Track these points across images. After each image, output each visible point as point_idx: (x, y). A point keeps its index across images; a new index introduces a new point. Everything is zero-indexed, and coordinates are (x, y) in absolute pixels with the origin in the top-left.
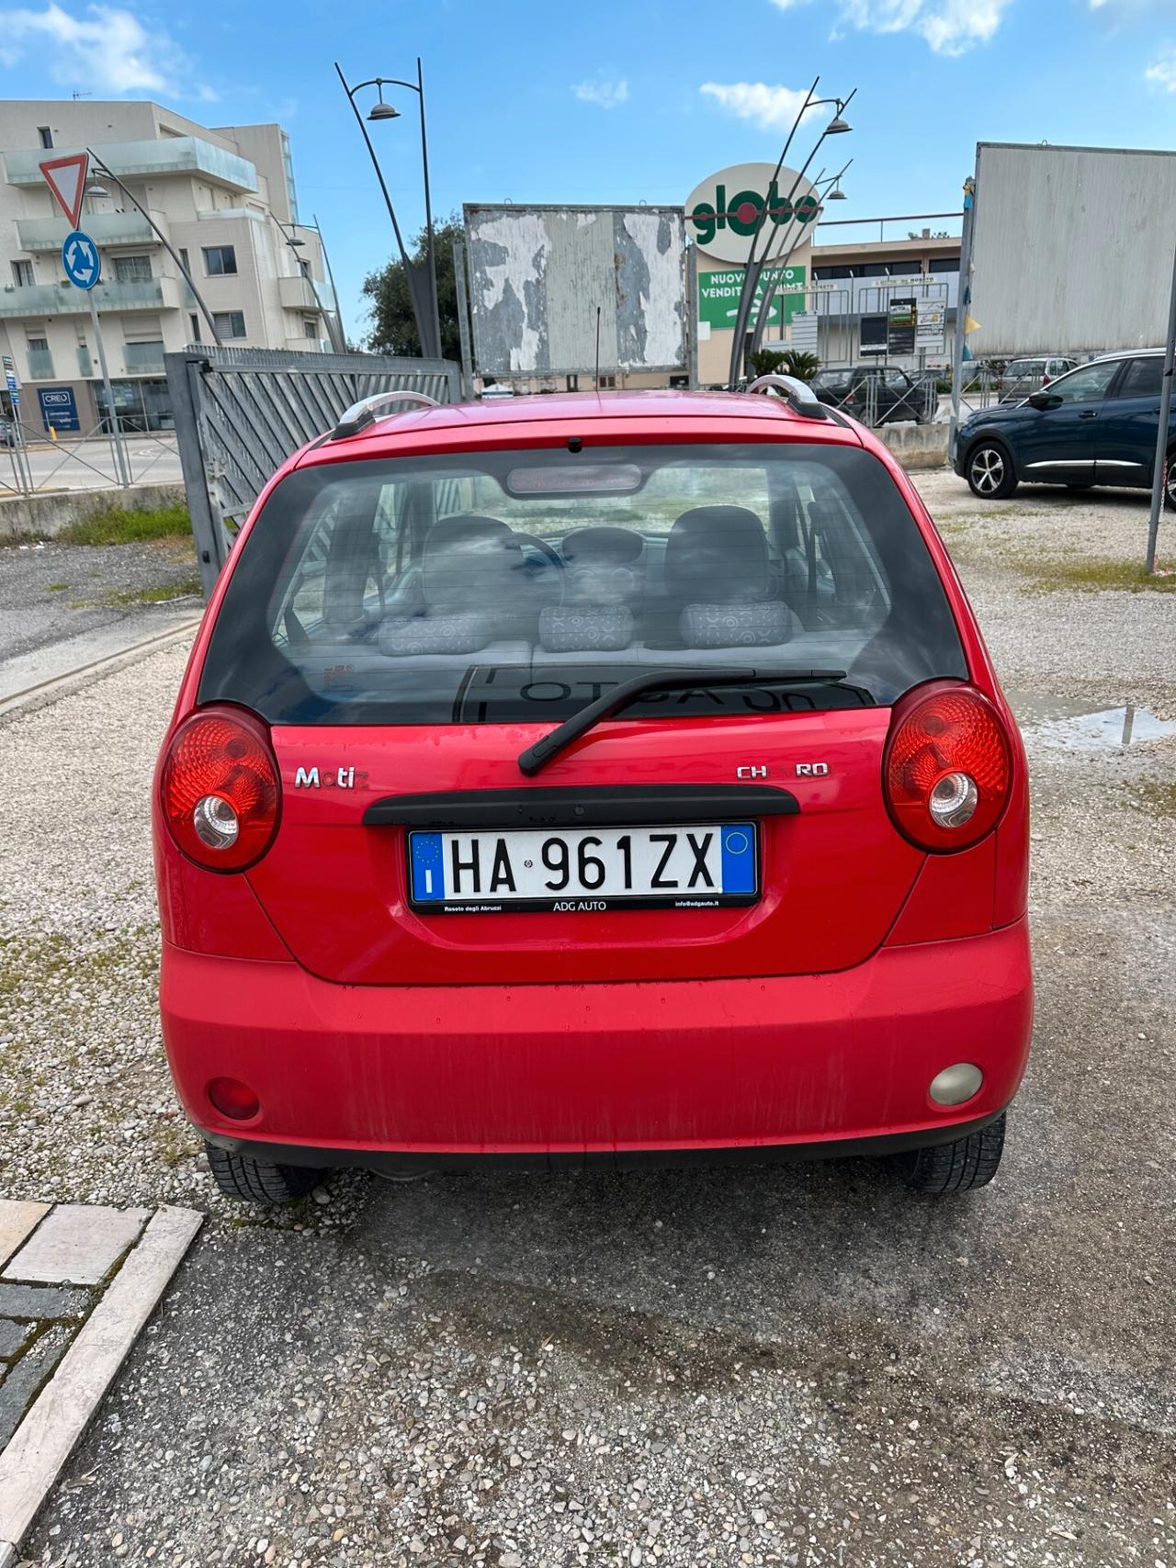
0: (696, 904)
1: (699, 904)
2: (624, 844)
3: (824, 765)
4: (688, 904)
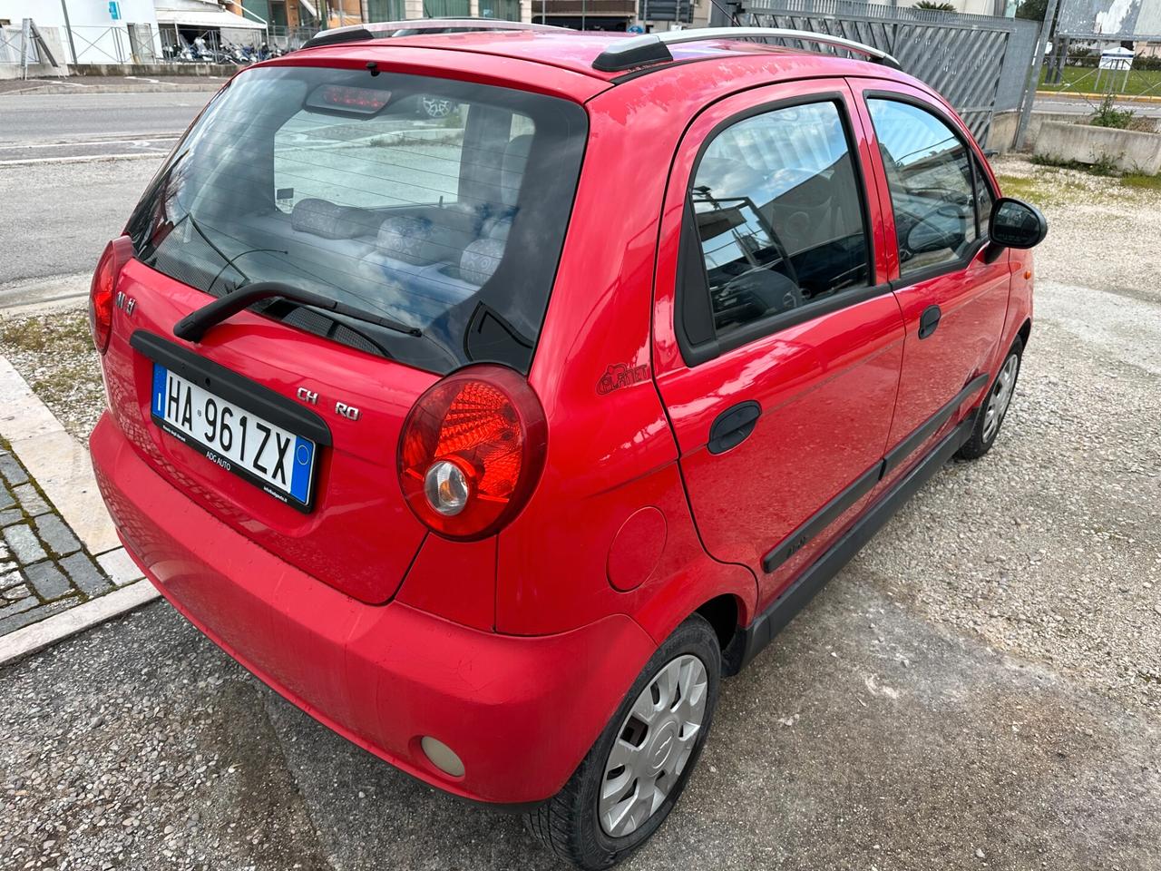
0: (274, 494)
1: (277, 496)
2: (243, 422)
3: (356, 411)
4: (270, 491)
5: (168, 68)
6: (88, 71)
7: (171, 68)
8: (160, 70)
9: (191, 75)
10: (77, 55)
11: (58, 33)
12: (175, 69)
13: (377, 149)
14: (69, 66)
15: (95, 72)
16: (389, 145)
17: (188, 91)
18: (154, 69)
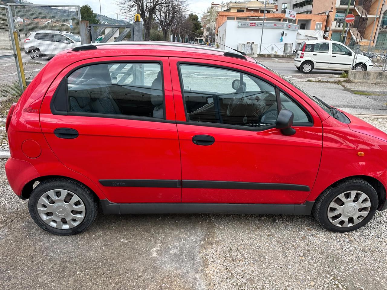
5: (284, 56)
6: (262, 56)
7: (285, 56)
8: (282, 56)
9: (291, 58)
10: (261, 51)
11: (258, 46)
12: (286, 56)
13: (309, 82)
14: (258, 54)
15: (264, 56)
16: (314, 82)
17: (284, 62)
18: (280, 56)
